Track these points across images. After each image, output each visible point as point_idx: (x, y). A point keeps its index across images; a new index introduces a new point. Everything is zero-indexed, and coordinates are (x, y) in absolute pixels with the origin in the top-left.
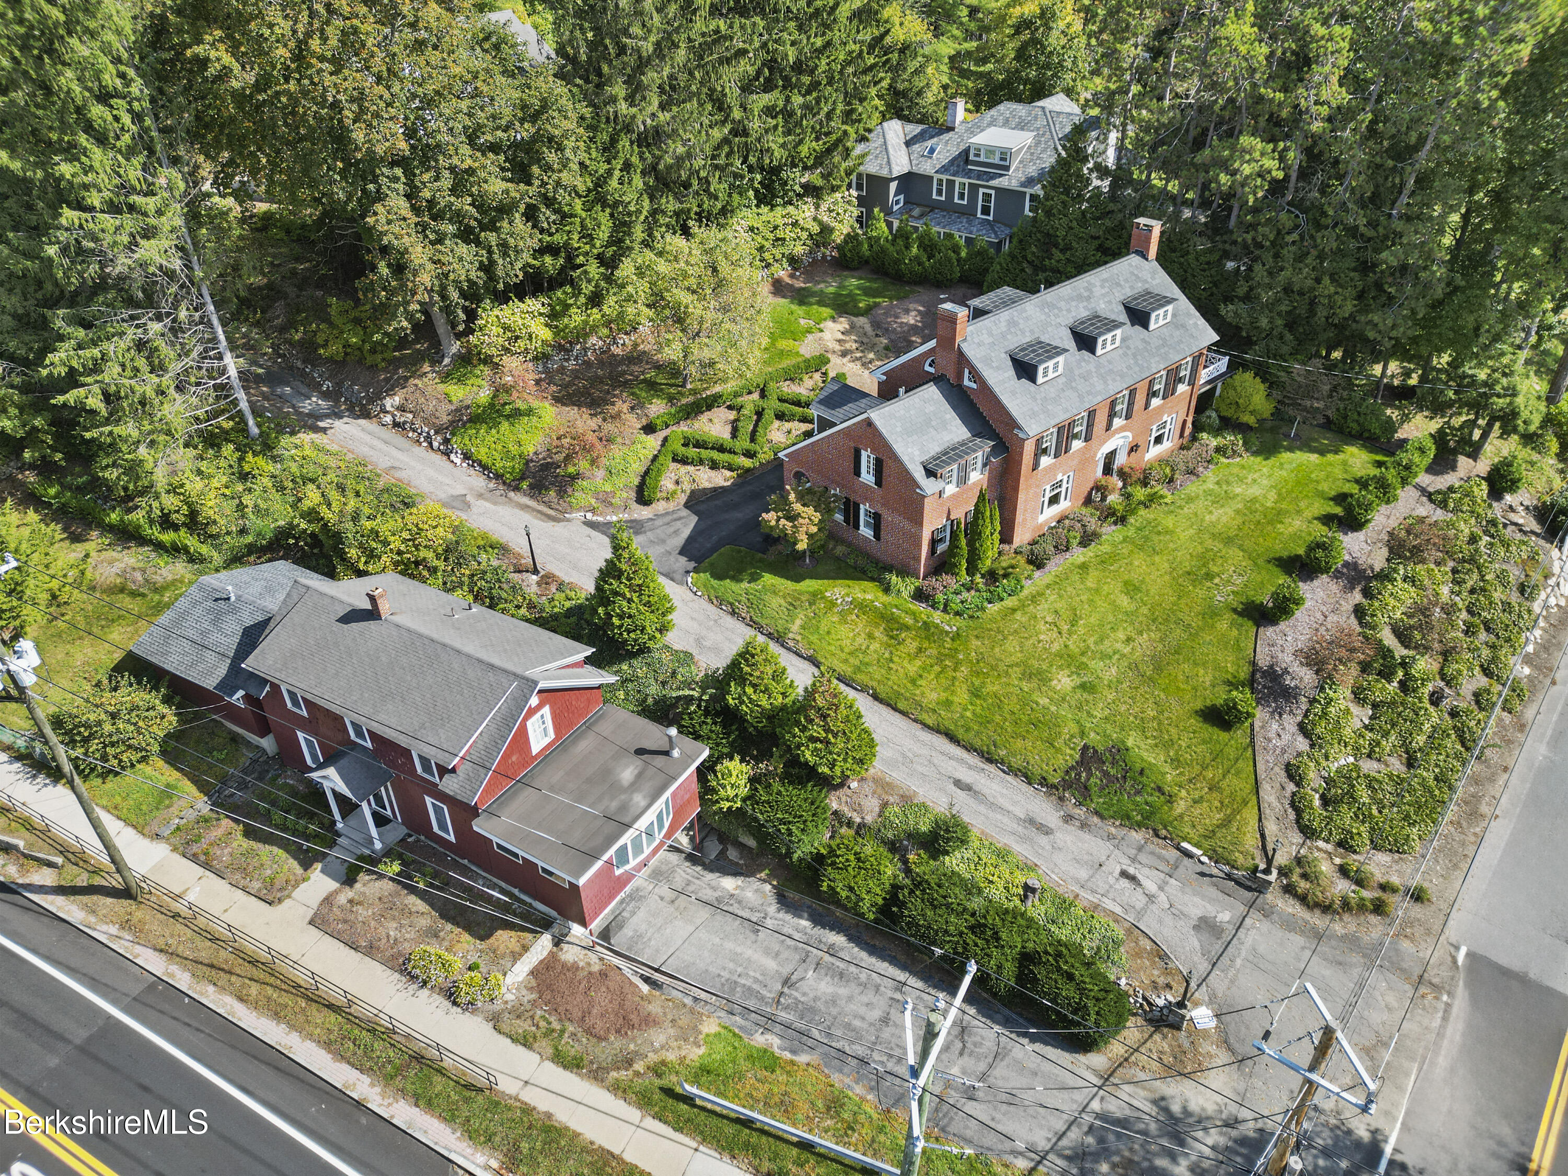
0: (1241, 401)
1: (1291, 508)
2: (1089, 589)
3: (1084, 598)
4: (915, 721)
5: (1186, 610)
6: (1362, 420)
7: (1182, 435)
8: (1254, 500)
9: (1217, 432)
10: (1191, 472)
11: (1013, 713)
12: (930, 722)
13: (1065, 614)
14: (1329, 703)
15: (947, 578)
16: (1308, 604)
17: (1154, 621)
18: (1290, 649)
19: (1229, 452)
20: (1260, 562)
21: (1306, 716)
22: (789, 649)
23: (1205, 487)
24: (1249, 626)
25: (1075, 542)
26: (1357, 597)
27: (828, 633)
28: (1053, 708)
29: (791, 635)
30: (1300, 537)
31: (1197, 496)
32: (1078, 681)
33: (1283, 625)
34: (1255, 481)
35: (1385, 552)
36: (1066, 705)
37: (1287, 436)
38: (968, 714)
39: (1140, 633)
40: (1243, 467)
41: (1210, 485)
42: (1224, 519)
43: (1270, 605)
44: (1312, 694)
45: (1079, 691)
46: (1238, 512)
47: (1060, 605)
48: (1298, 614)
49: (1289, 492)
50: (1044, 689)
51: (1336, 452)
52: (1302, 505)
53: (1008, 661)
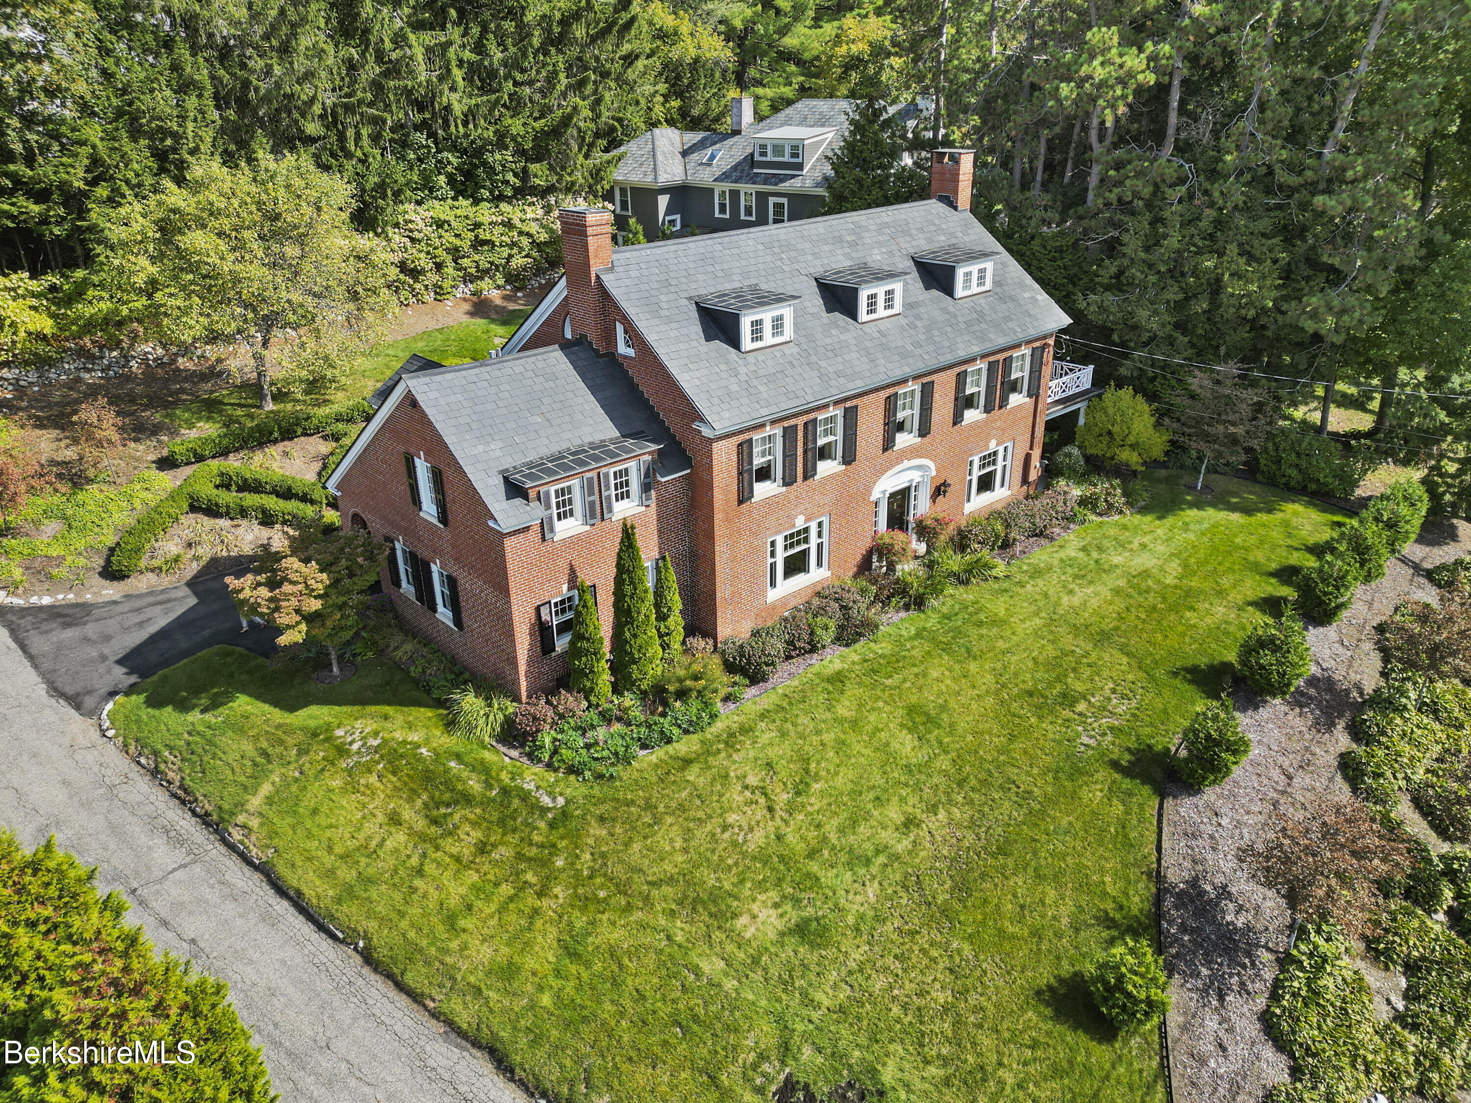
0: (1116, 429)
1: (1207, 586)
2: (840, 721)
3: (828, 737)
4: (435, 1015)
5: (1023, 761)
6: (1304, 464)
7: (1025, 481)
8: (1145, 574)
9: (1082, 478)
10: (1039, 533)
11: (641, 997)
12: (464, 1018)
13: (787, 770)
14: (1319, 968)
15: (568, 700)
16: (1255, 752)
17: (960, 784)
18: (1229, 846)
19: (1102, 505)
20: (1159, 673)
21: (1275, 996)
22: (231, 847)
23: (1062, 554)
24: (1145, 794)
25: (827, 637)
26: (1342, 741)
27: (315, 812)
28: (730, 985)
29: (241, 819)
30: (1227, 633)
31: (1050, 568)
32: (794, 916)
33: (1210, 794)
34: (1143, 546)
35: (1375, 661)
36: (757, 976)
37: (1192, 488)
38: (546, 1000)
39: (933, 809)
40: (1125, 527)
41: (1071, 551)
42: (1094, 603)
43: (1183, 753)
44: (1282, 942)
45: (791, 941)
46: (1117, 591)
47: (780, 752)
48: (1236, 772)
49: (1201, 564)
50: (717, 936)
51: (1270, 511)
52: (1226, 582)
53: (654, 872)
